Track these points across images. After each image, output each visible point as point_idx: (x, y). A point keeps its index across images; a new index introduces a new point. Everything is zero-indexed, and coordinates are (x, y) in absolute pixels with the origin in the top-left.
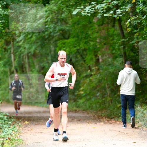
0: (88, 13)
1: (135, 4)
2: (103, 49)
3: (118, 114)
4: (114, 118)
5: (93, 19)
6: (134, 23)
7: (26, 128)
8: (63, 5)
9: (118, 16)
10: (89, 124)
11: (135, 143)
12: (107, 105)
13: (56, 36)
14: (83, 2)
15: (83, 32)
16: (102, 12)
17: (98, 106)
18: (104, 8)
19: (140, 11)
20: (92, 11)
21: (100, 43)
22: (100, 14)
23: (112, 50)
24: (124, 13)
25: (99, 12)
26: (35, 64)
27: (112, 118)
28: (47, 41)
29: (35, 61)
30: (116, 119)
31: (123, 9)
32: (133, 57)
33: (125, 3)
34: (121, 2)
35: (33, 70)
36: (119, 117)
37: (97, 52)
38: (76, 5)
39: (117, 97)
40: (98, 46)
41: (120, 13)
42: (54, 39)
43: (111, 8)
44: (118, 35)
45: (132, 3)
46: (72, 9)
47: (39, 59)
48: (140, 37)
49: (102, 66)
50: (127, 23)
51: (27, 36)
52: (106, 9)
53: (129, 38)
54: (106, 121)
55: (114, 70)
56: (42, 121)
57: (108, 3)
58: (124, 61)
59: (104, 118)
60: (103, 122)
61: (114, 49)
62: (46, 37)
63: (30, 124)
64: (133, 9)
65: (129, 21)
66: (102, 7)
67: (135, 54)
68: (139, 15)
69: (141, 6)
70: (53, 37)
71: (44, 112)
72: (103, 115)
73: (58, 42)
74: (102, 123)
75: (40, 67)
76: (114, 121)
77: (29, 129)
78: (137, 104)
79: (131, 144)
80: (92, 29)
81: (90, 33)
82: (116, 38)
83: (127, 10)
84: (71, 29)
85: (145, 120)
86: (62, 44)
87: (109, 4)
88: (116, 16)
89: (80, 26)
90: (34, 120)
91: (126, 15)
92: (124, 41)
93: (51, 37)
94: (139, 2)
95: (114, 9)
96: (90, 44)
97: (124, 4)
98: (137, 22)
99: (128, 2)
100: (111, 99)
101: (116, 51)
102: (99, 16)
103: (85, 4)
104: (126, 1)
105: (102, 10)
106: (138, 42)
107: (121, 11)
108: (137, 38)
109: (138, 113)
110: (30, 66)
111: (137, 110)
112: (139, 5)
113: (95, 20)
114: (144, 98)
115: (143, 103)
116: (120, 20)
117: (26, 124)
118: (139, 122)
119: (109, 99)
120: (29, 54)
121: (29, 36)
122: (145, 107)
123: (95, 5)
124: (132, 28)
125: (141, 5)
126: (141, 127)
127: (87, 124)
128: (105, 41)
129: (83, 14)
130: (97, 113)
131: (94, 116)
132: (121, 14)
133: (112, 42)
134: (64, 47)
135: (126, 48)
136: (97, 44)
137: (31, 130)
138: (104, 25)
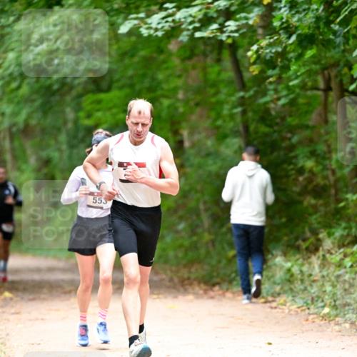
0: (156, 30)
1: (270, 8)
2: (194, 118)
3: (230, 276)
4: (218, 284)
5: (169, 43)
6: (267, 53)
7: (7, 309)
8: (95, 8)
9: (229, 37)
10: (158, 298)
11: (270, 344)
12: (203, 251)
13: (79, 84)
14: (145, 3)
15: (144, 75)
16: (191, 27)
17: (180, 255)
18: (194, 17)
19: (283, 23)
20: (168, 24)
21: (186, 101)
22: (185, 33)
23: (215, 120)
24: (244, 30)
25: (183, 26)
26: (29, 152)
27: (214, 285)
28: (57, 98)
29: (29, 145)
30: (225, 286)
31: (240, 19)
32: (266, 135)
33: (246, 5)
34: (237, 3)
35: (24, 167)
36: (230, 282)
37: (179, 123)
38: (127, 10)
39: (226, 233)
40: (181, 110)
41: (234, 28)
42: (74, 93)
43: (212, 17)
44: (229, 83)
45: (265, 6)
46: (118, 19)
47: (38, 139)
48: (283, 89)
49: (192, 158)
50: (249, 54)
51: (8, 83)
52: (200, 21)
53: (255, 89)
54: (201, 292)
55: (221, 168)
56: (45, 290)
57: (205, 6)
58: (243, 145)
59: (195, 283)
60: (194, 294)
61: (219, 116)
62: (56, 87)
63: (15, 299)
64: (265, 19)
65: (255, 48)
66: (191, 16)
67: (271, 130)
68: (280, 35)
69: (283, 12)
70: (71, 88)
71: (51, 270)
72: (193, 276)
73: (84, 98)
74: (191, 297)
75: (39, 159)
76: (221, 292)
77: (13, 311)
78: (274, 248)
79: (261, 347)
80: (167, 68)
81: (160, 76)
82: (224, 90)
83: (251, 22)
84: (114, 67)
85: (295, 287)
86: (92, 103)
87: (208, 8)
88: (224, 37)
89: (136, 59)
90: (25, 290)
91: (249, 34)
92: (243, 98)
93: (66, 88)
94: (281, 2)
95: (221, 20)
96: (161, 104)
97: (243, 7)
98: (274, 51)
99: (253, 2)
100: (212, 237)
101: (224, 121)
102: (184, 37)
103: (148, 8)
104: (248, 1)
105: (191, 23)
106: (279, 99)
107: (237, 23)
108: (276, 91)
109: (278, 272)
110: (15, 158)
111: (275, 265)
112: (280, 9)
113: (172, 47)
114: (292, 236)
115: (289, 249)
116: (233, 47)
117: (5, 299)
118: (279, 294)
119: (207, 237)
120: (14, 129)
121: (14, 85)
122: (295, 256)
123: (174, 10)
124: (263, 66)
125: (285, 11)
126: (284, 307)
127: (155, 299)
128: (198, 98)
129: (144, 32)
130: (177, 271)
131: (171, 280)
132: (236, 31)
133: (213, 100)
134: (98, 110)
135: (250, 114)
136: (179, 104)
137: (17, 313)
138: (195, 59)
